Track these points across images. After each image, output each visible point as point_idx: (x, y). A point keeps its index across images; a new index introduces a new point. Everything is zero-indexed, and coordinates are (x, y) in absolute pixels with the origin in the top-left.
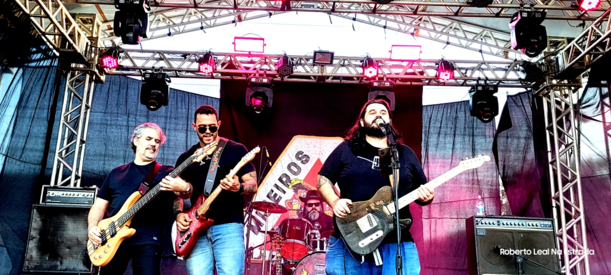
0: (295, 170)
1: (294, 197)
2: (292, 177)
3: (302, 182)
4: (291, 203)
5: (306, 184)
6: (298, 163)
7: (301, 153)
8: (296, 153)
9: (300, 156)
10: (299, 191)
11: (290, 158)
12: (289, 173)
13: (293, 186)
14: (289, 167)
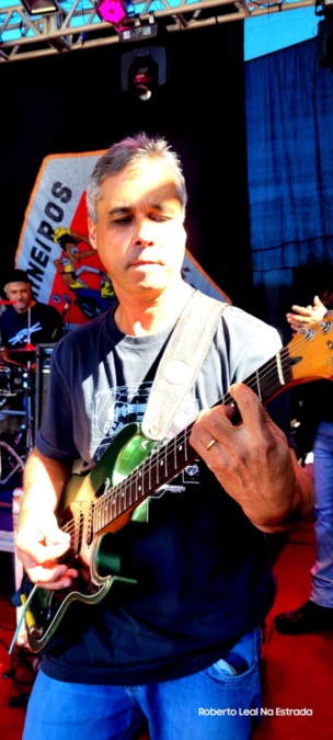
0: (56, 214)
1: (64, 255)
2: (54, 225)
3: (69, 232)
4: (62, 264)
5: (75, 235)
6: (57, 202)
7: (57, 185)
8: (51, 186)
9: (58, 190)
10: (67, 245)
11: (44, 194)
12: (50, 221)
13: (58, 239)
14: (47, 212)
